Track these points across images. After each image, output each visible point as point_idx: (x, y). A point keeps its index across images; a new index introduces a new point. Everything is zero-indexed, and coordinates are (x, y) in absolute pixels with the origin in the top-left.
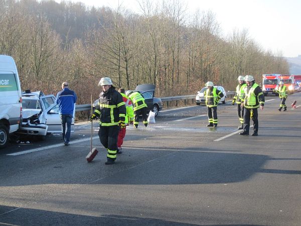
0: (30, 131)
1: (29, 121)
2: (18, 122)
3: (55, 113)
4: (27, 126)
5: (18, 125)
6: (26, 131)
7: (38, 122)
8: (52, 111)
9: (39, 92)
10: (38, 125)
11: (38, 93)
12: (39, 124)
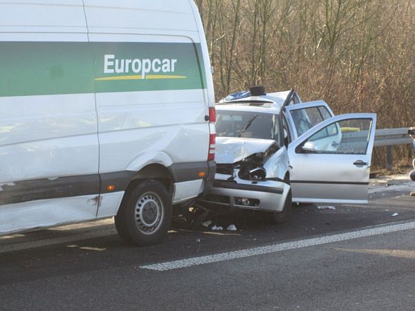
0: (238, 199)
1: (237, 171)
2: (202, 174)
3: (315, 152)
4: (231, 183)
5: (200, 181)
6: (227, 198)
7: (262, 175)
8: (308, 146)
9: (288, 92)
10: (260, 184)
11: (284, 95)
12: (264, 179)
